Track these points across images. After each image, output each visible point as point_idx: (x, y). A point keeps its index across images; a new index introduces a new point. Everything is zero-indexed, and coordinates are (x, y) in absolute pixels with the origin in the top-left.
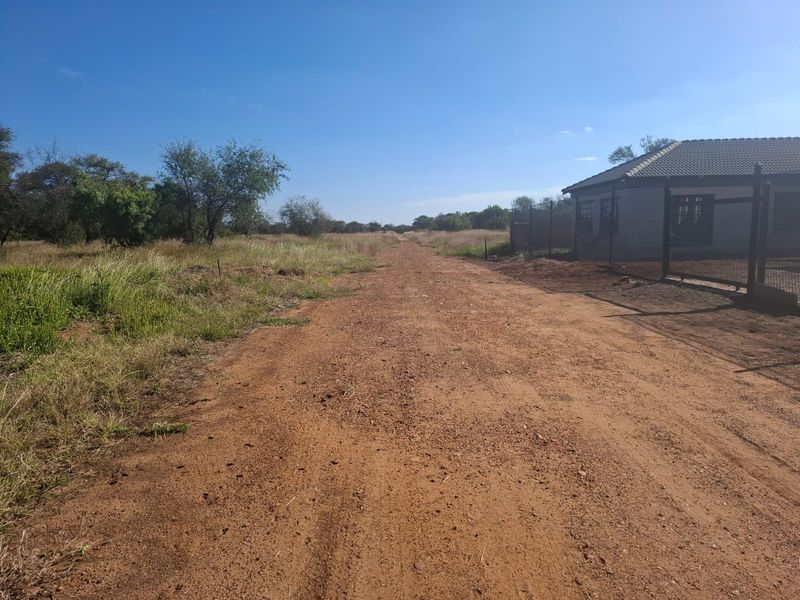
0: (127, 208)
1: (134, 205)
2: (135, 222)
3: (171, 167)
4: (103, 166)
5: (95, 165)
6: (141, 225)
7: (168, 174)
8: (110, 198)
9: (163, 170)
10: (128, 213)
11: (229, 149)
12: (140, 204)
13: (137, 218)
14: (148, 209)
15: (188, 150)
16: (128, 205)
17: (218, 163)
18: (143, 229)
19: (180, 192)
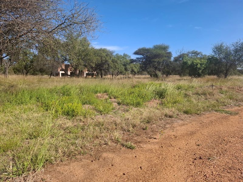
0: (196, 66)
1: (199, 65)
2: (199, 70)
3: (214, 51)
4: (196, 53)
5: (194, 53)
6: (201, 71)
7: (213, 54)
8: (193, 63)
9: (212, 53)
10: (197, 67)
11: (237, 43)
12: (201, 64)
13: (200, 69)
14: (203, 66)
15: (221, 45)
16: (197, 65)
17: (232, 48)
18: (201, 72)
19: (217, 59)
